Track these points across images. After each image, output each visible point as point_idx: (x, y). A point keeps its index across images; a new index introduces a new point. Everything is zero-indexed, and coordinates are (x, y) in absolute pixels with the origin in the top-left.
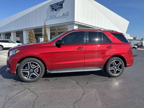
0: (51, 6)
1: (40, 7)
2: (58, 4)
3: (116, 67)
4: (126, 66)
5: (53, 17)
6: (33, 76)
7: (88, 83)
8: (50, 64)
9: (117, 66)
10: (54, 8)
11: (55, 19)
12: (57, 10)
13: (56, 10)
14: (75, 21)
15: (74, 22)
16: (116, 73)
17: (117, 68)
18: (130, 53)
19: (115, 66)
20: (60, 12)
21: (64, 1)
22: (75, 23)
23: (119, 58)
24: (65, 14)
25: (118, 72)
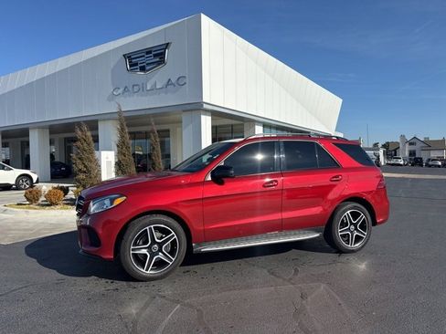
0: (128, 57)
1: (90, 57)
2: (150, 52)
3: (353, 227)
4: (374, 223)
5: (136, 89)
6: (159, 264)
7: (296, 271)
8: (202, 228)
9: (355, 225)
10: (136, 64)
11: (142, 96)
12: (148, 68)
13: (143, 69)
14: (204, 100)
15: (201, 103)
16: (356, 242)
17: (356, 229)
18: (381, 191)
19: (352, 224)
20: (158, 77)
21: (168, 44)
22: (205, 106)
23: (359, 205)
24: (173, 81)
25: (358, 239)
